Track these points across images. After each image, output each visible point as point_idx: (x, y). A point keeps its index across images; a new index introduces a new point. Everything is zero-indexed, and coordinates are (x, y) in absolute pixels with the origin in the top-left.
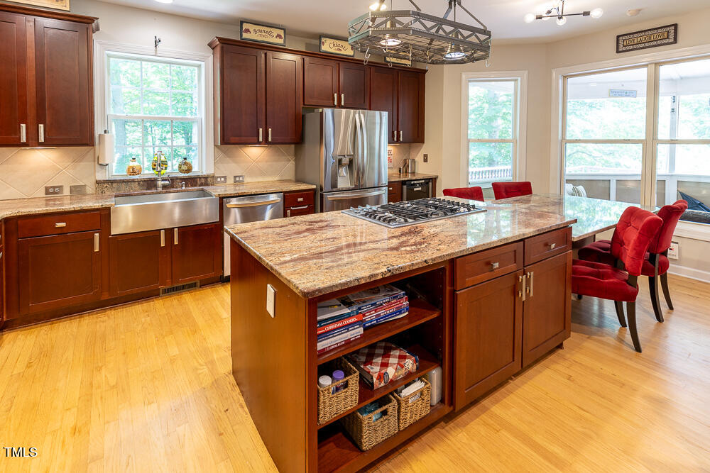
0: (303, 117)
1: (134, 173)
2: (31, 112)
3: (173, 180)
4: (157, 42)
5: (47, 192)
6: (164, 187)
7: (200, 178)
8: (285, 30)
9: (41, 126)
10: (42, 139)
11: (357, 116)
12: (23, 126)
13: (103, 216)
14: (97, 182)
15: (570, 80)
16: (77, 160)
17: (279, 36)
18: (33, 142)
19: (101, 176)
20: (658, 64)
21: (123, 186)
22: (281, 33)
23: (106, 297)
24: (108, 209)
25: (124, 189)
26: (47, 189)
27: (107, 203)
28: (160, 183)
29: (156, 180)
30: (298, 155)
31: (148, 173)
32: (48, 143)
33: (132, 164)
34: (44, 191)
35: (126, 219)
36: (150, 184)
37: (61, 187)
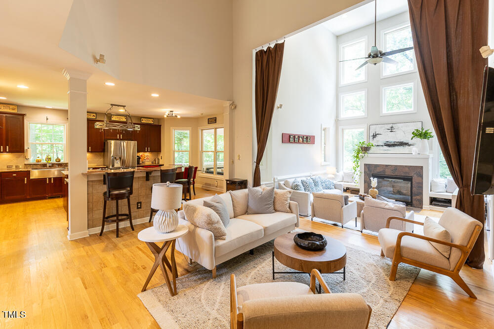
0: (104, 143)
1: (38, 162)
2: (4, 142)
3: (53, 164)
4: (47, 119)
5: (7, 167)
6: (49, 166)
7: (64, 164)
8: (96, 113)
9: (7, 147)
10: (8, 151)
11: (122, 143)
12: (2, 147)
13: (28, 173)
14: (25, 164)
15: (204, 131)
16: (18, 157)
17: (94, 116)
18: (5, 151)
19: (26, 162)
20: (216, 129)
21: (34, 166)
22: (95, 115)
23: (28, 197)
24: (29, 171)
25: (35, 167)
26: (7, 166)
27: (28, 170)
28: (48, 165)
29: (46, 164)
30: (104, 156)
31: (44, 162)
32: (9, 152)
33: (38, 159)
34: (6, 167)
35: (35, 174)
36: (44, 165)
37: (12, 166)
